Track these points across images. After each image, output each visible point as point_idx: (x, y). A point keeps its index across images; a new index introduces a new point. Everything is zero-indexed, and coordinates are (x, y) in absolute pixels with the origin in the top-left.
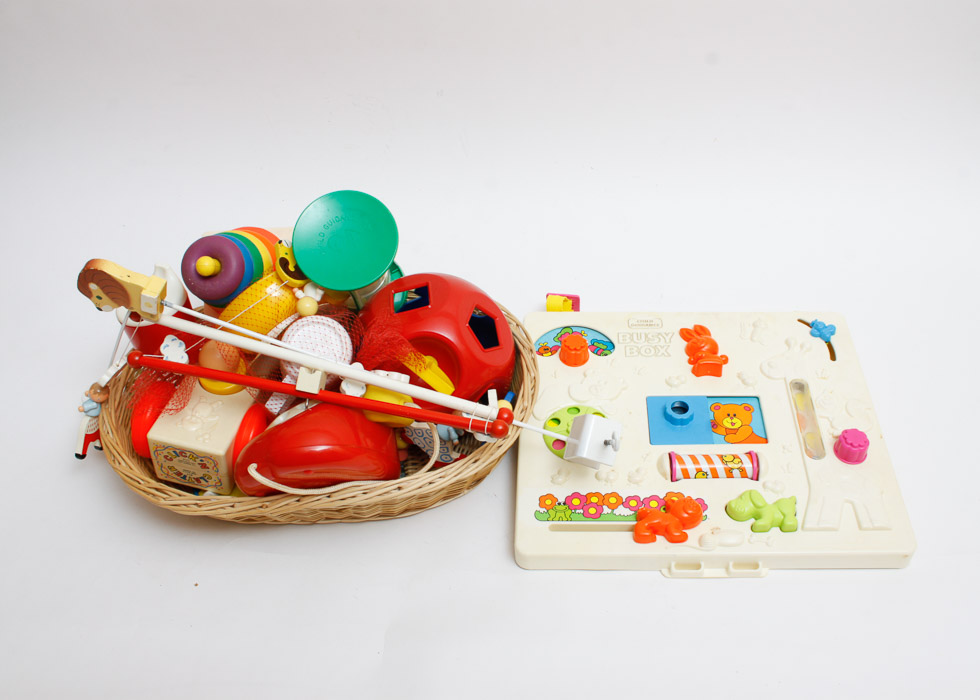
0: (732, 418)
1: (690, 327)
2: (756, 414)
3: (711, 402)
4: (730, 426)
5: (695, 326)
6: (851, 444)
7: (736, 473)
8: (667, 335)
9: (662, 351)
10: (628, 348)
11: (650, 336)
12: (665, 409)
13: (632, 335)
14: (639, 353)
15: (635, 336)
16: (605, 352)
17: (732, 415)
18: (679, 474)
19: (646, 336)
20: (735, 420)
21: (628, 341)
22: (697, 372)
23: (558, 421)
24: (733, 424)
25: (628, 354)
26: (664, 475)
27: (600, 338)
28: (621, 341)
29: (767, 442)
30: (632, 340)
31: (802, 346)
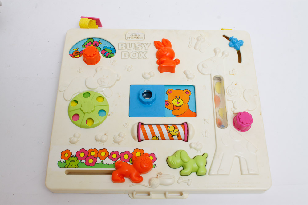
0: (178, 99)
1: (160, 40)
2: (192, 97)
3: (167, 89)
4: (176, 104)
5: (163, 40)
6: (242, 123)
7: (175, 137)
8: (146, 44)
9: (143, 55)
10: (123, 53)
11: (136, 45)
12: (139, 95)
13: (126, 45)
14: (129, 56)
15: (128, 45)
16: (111, 55)
17: (178, 97)
18: (142, 137)
19: (135, 45)
20: (180, 100)
21: (124, 48)
22: (161, 70)
23: (76, 101)
24: (178, 103)
25: (123, 57)
26: (134, 138)
27: (108, 45)
28: (120, 48)
29: (196, 116)
30: (126, 48)
31: (223, 53)
